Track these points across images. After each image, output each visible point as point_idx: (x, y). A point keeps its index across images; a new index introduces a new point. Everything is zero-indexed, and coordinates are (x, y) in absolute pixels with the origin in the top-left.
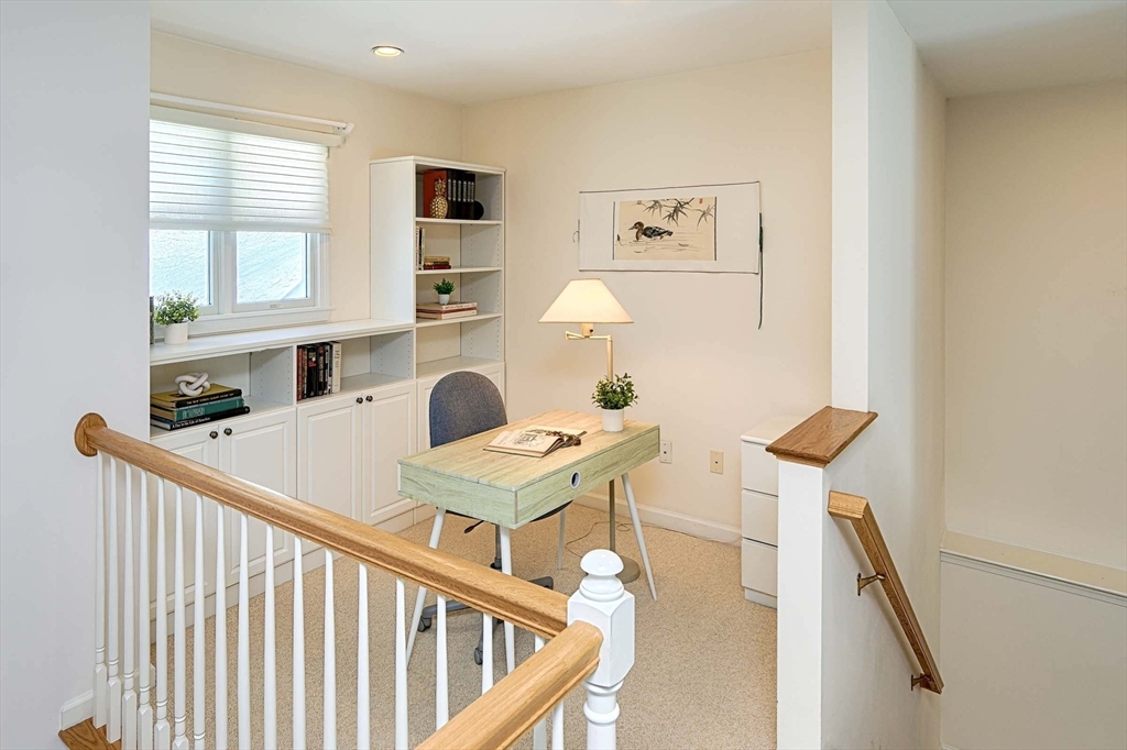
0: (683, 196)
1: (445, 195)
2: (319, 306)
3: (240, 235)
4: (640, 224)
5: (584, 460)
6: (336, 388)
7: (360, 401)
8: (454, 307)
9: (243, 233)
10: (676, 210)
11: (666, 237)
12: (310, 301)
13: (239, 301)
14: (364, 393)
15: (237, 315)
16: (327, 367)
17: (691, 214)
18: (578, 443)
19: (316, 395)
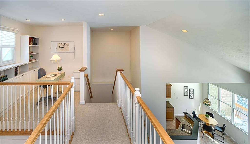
0: (65, 43)
1: (32, 42)
2: (14, 61)
3: (3, 49)
4: (60, 46)
5: (58, 77)
6: (19, 74)
7: (22, 75)
8: (33, 59)
9: (4, 48)
10: (64, 44)
11: (63, 48)
12: (13, 60)
13: (3, 61)
14: (23, 74)
15: (3, 63)
16: (18, 70)
17: (66, 45)
18: (57, 75)
19: (16, 75)
